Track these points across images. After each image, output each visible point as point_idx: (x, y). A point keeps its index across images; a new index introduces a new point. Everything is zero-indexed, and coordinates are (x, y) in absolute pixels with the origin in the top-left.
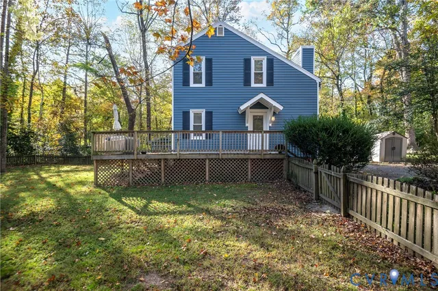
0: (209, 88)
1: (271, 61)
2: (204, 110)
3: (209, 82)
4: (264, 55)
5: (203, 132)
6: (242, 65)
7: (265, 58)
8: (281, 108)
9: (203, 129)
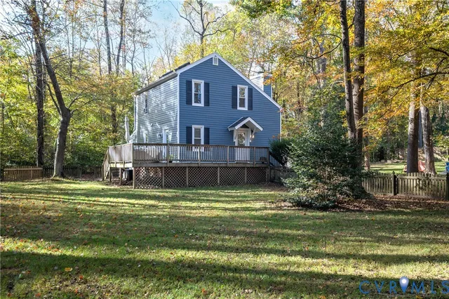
0: (207, 108)
1: (251, 90)
2: (203, 127)
3: (207, 103)
4: (246, 85)
5: (202, 146)
6: (230, 91)
7: (247, 87)
8: (261, 129)
9: (202, 143)
